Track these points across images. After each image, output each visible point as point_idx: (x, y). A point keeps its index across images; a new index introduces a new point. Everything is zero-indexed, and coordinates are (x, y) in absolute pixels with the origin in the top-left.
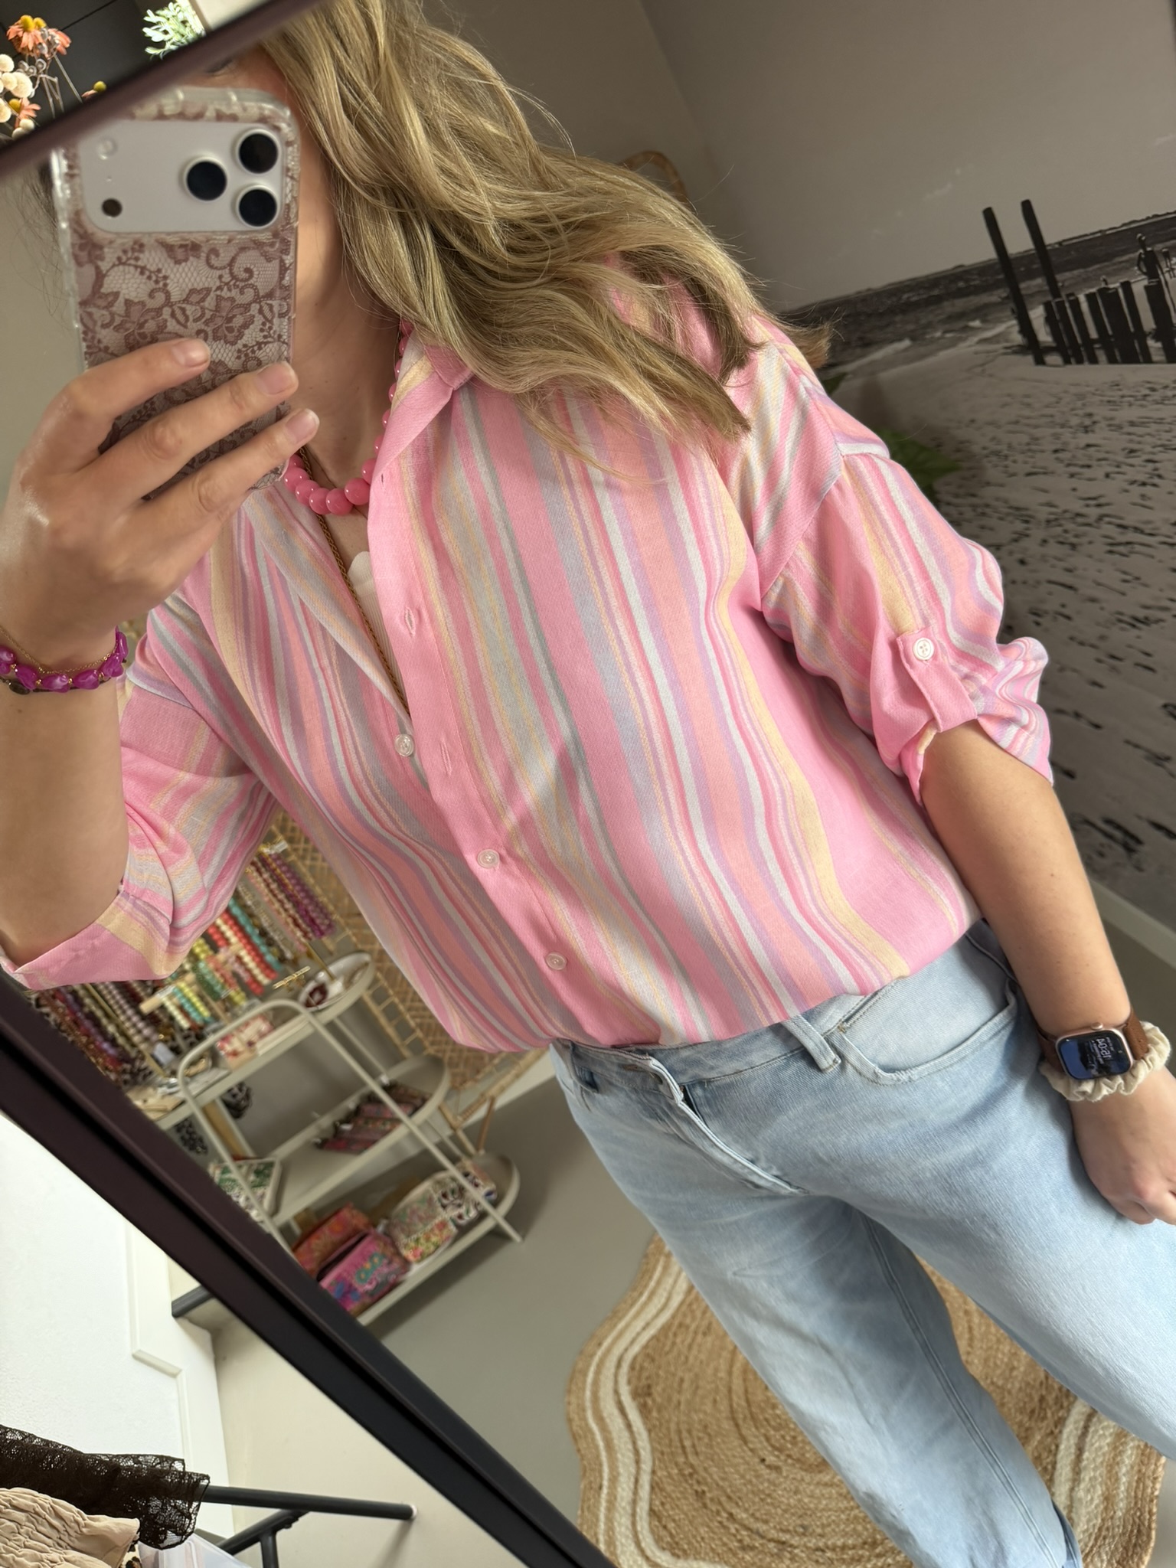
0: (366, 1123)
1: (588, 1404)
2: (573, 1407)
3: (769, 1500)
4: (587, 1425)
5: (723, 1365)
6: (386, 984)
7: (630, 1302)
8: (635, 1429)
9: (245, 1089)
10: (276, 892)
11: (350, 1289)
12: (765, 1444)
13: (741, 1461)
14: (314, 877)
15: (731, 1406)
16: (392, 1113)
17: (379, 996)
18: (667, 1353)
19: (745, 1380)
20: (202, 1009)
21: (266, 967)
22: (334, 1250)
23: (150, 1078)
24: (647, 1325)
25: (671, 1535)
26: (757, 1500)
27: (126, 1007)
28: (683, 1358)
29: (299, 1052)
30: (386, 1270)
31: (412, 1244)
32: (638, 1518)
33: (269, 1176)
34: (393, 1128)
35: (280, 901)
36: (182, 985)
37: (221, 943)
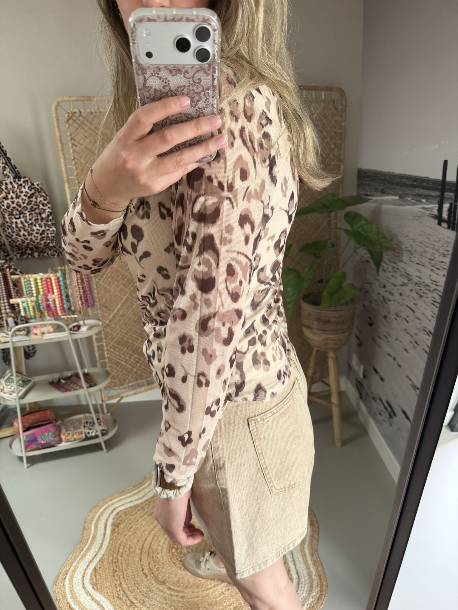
0: (71, 383)
1: (95, 519)
2: (89, 518)
3: (137, 585)
4: (91, 526)
5: (149, 529)
6: (103, 337)
7: (130, 490)
8: (106, 536)
9: (35, 350)
10: (79, 284)
11: (36, 439)
12: (147, 565)
13: (135, 567)
14: (96, 286)
15: (143, 545)
16: (82, 384)
17: (99, 340)
18: (132, 515)
19: (153, 539)
20: (31, 312)
21: (63, 309)
22: (37, 423)
24: (131, 501)
25: (96, 580)
26: (133, 583)
27: (5, 298)
28: (136, 520)
29: (60, 344)
30: (52, 439)
31: (67, 435)
32: (88, 568)
33: (27, 384)
34: (79, 389)
35: (79, 288)
36: (29, 300)
37: (51, 292)
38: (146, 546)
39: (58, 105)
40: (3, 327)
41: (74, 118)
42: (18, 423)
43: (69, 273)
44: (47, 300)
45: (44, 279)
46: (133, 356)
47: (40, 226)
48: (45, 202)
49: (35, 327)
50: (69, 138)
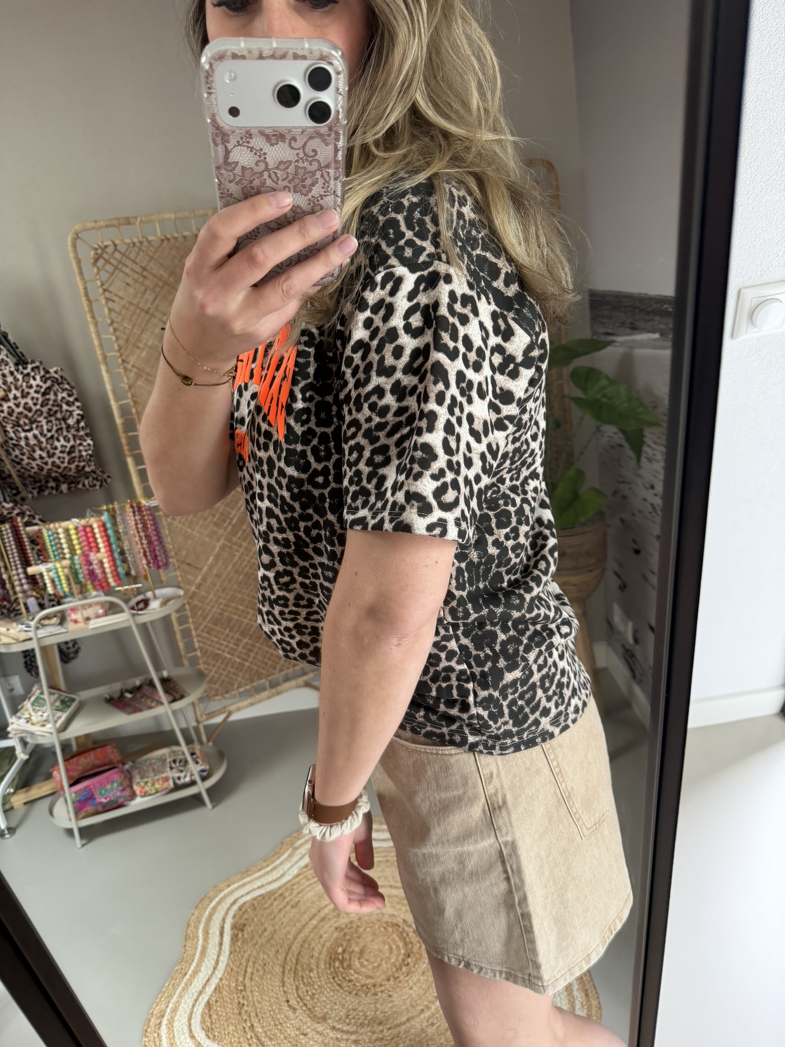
0: (142, 697)
1: (204, 920)
2: (194, 918)
3: (279, 1027)
4: (197, 932)
6: (189, 614)
7: (259, 867)
8: (223, 948)
9: (76, 646)
10: (140, 530)
11: (91, 797)
12: (295, 992)
13: (275, 996)
14: (170, 530)
15: (286, 959)
16: (160, 697)
17: (182, 620)
18: (265, 909)
20: (65, 585)
21: (116, 575)
22: (92, 769)
23: (17, 617)
24: (261, 886)
25: (212, 1023)
26: (273, 1023)
27: (19, 566)
28: (272, 916)
29: (118, 636)
30: (119, 794)
31: (142, 784)
32: (197, 1004)
33: (69, 707)
34: (156, 706)
35: (140, 537)
36: (58, 565)
37: (94, 549)
38: (291, 960)
39: (77, 237)
40: (21, 614)
41: (105, 256)
42: (59, 773)
43: (121, 515)
44: (90, 563)
45: (80, 528)
46: (241, 641)
47: (67, 439)
48: (71, 399)
49: (74, 610)
50: (101, 290)
